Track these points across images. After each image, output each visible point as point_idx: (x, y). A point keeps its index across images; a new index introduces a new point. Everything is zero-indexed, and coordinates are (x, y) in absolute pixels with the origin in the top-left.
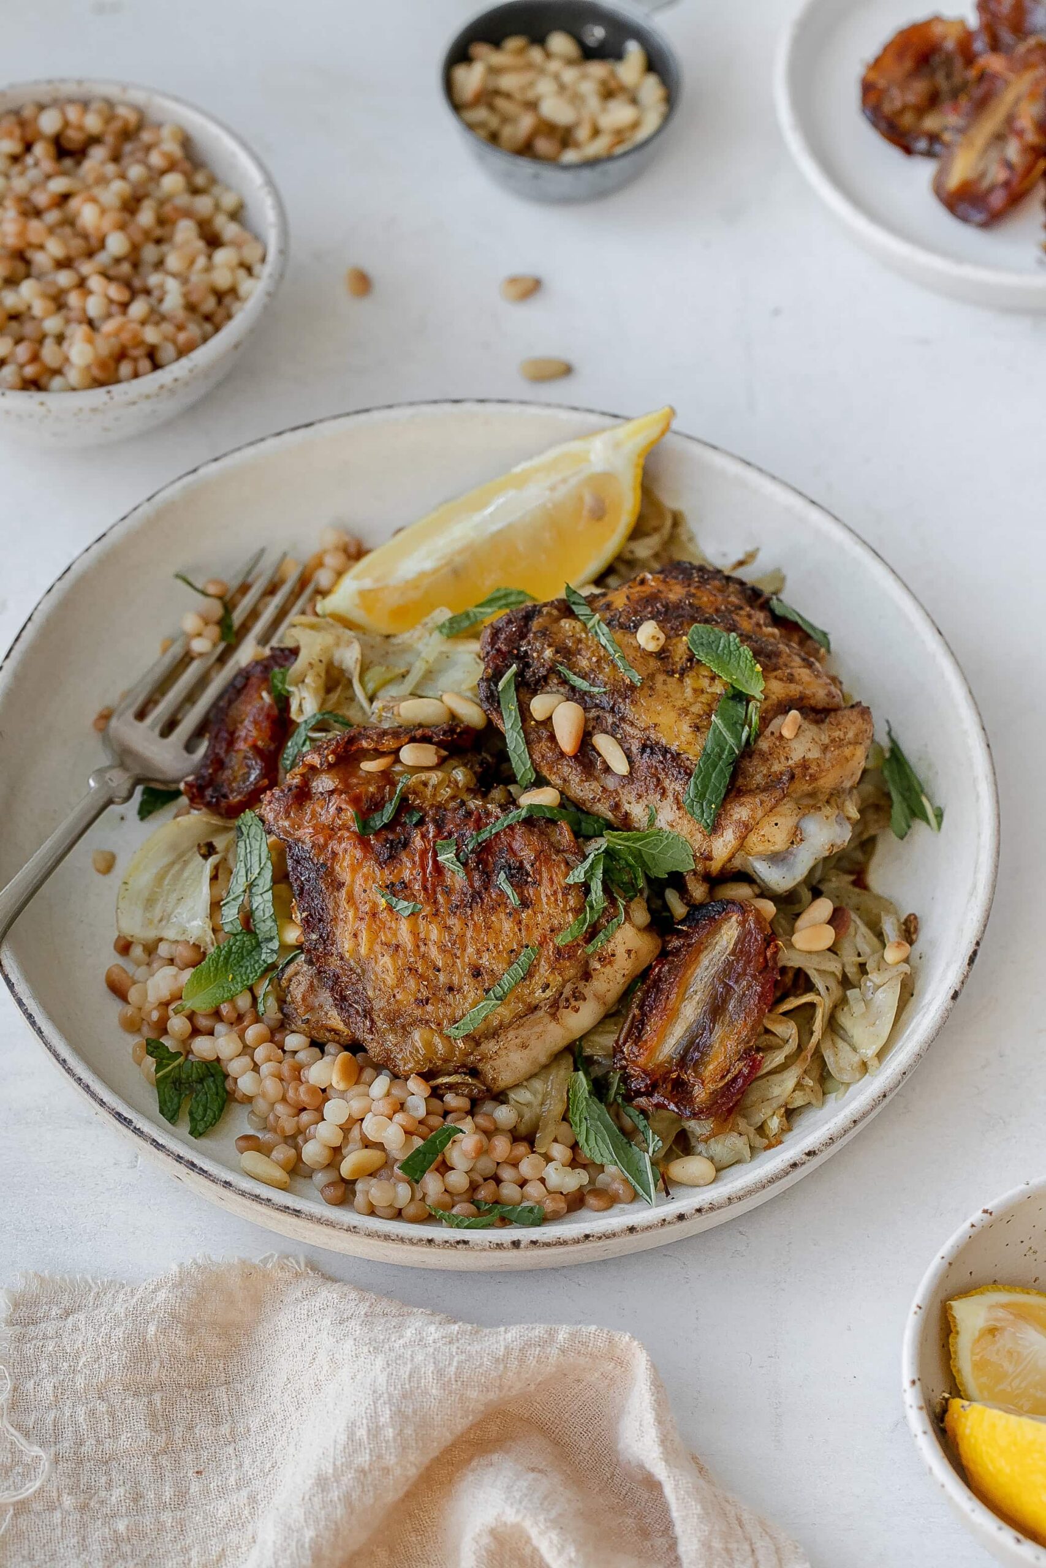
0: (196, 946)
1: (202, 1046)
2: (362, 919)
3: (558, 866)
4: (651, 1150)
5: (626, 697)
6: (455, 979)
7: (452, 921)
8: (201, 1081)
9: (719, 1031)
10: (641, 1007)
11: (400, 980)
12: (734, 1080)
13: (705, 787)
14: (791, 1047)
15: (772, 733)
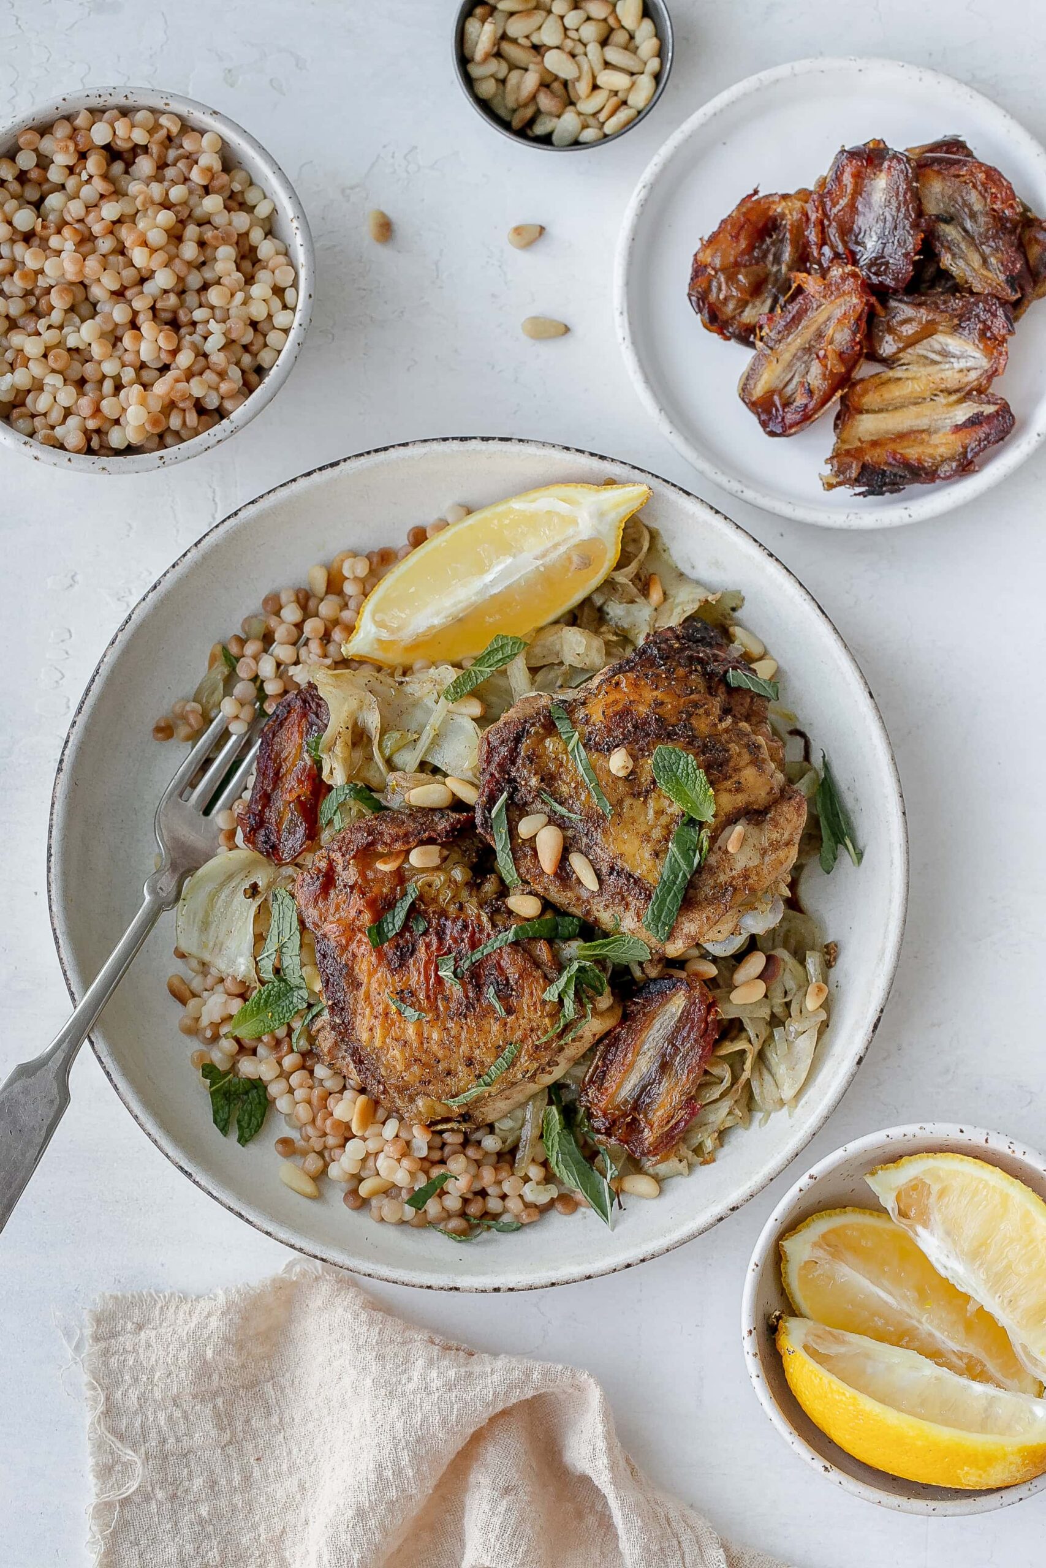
0: (243, 983)
1: (248, 1068)
2: (376, 1017)
3: (538, 982)
4: (609, 1177)
5: (599, 826)
6: (453, 1066)
7: (450, 1024)
8: (246, 1093)
9: (665, 1084)
10: (604, 1058)
11: (408, 1067)
12: (677, 1124)
13: (660, 911)
14: (726, 1083)
15: (720, 848)
